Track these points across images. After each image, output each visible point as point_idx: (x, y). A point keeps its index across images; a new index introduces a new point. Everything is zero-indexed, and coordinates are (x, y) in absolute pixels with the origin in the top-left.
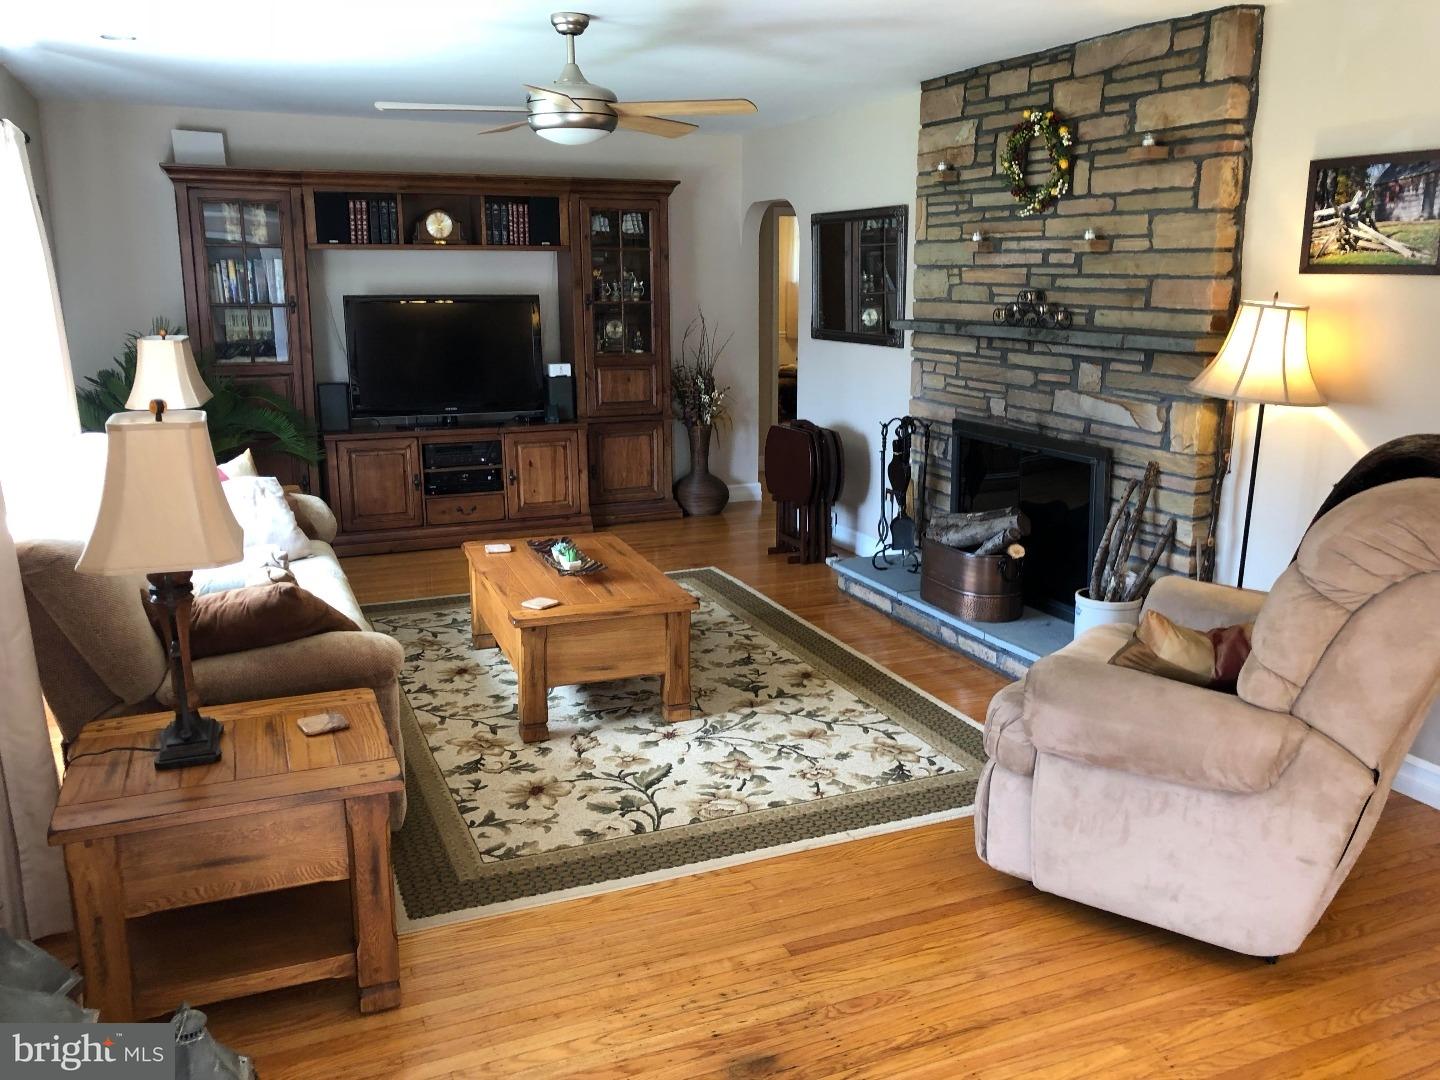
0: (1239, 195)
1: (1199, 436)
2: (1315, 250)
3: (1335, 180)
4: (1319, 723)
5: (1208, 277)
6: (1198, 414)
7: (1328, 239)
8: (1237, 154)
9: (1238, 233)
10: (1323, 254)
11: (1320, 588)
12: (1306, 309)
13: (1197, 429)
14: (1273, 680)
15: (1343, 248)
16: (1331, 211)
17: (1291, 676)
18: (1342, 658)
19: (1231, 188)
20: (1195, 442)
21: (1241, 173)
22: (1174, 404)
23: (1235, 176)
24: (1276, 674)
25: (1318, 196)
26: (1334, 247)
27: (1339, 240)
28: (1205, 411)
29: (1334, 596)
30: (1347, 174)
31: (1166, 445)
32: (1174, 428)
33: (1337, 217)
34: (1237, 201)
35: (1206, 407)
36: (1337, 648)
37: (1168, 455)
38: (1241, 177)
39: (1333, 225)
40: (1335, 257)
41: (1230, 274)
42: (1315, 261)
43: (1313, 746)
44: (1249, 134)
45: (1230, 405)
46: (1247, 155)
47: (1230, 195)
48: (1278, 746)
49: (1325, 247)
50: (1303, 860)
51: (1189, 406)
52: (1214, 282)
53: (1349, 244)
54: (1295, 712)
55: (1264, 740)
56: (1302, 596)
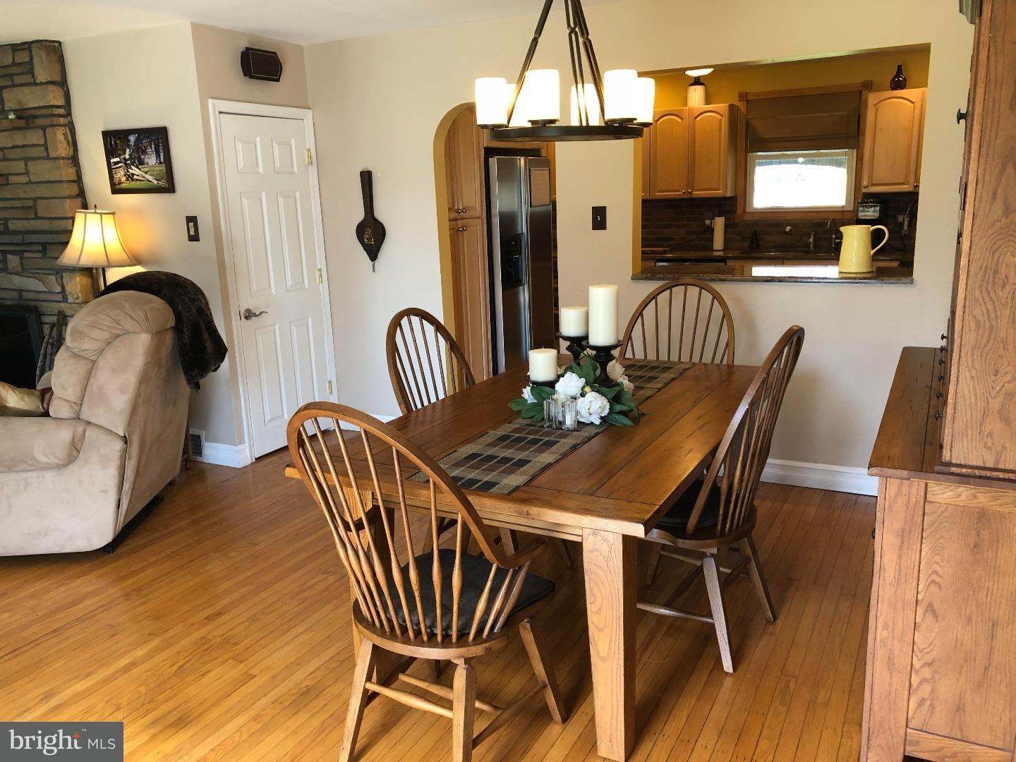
0: (72, 150)
1: (81, 291)
2: (116, 181)
3: (115, 142)
4: (92, 420)
5: (65, 198)
6: (78, 279)
7: (120, 174)
8: (64, 125)
9: (77, 171)
10: (120, 183)
11: (75, 351)
12: (113, 214)
13: (79, 287)
14: (64, 403)
15: (127, 180)
16: (118, 159)
17: (72, 398)
18: (95, 384)
19: (65, 145)
20: (80, 295)
21: (70, 136)
22: (64, 274)
23: (66, 138)
24: (64, 400)
25: (110, 152)
26: (124, 179)
27: (125, 176)
28: (81, 277)
29: (82, 354)
30: (120, 139)
31: (65, 300)
32: (68, 289)
33: (121, 163)
34: (71, 153)
35: (81, 274)
36: (92, 380)
37: (68, 305)
38: (70, 139)
39: (120, 167)
40: (126, 185)
41: (78, 196)
42: (118, 187)
43: (90, 432)
44: (69, 114)
45: (95, 271)
46: (71, 126)
47: (66, 149)
48: (72, 435)
49: (120, 180)
50: (102, 492)
51: (72, 274)
52: (68, 201)
53: (130, 177)
54: (81, 417)
55: (64, 435)
56: (67, 357)
